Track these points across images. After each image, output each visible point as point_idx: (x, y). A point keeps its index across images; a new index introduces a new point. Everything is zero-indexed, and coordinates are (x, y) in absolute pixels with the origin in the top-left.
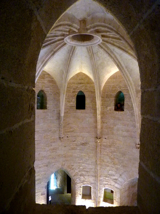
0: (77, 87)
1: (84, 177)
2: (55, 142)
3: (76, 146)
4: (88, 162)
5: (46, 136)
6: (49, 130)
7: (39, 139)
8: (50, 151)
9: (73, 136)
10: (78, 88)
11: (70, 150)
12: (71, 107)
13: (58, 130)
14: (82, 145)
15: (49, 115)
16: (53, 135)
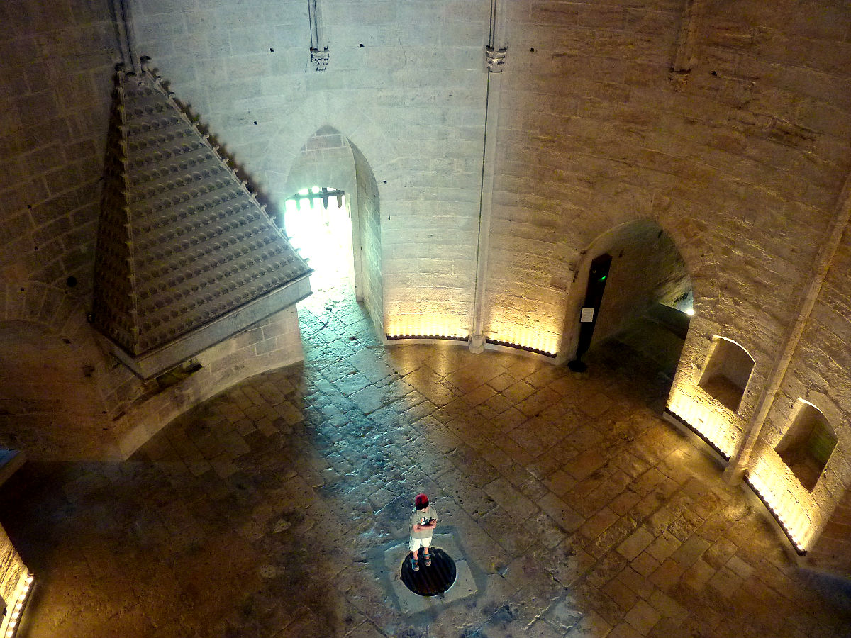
1: (736, 303)
2: (645, 84)
3: (747, 136)
4: (776, 240)
5: (611, 43)
6: (628, 17)
7: (575, 52)
8: (617, 123)
9: (744, 77)
11: (708, 145)
13: (672, 23)
14: (775, 135)
16: (645, 45)
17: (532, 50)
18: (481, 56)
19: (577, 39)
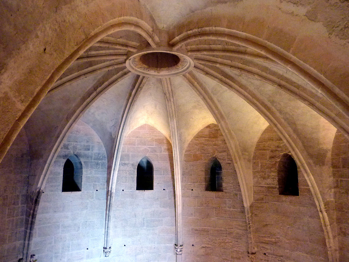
0: (278, 147)
2: (239, 259)
5: (223, 242)
6: (227, 232)
7: (209, 246)
9: (277, 256)
10: (279, 149)
12: (269, 188)
13: (244, 235)
15: (227, 202)
16: (236, 243)
17: (193, 245)
18: (173, 248)
19: (210, 241)
